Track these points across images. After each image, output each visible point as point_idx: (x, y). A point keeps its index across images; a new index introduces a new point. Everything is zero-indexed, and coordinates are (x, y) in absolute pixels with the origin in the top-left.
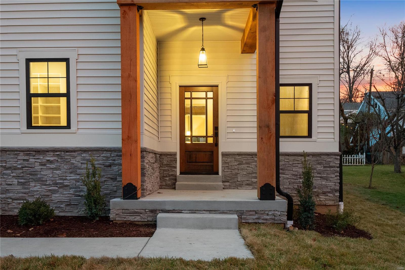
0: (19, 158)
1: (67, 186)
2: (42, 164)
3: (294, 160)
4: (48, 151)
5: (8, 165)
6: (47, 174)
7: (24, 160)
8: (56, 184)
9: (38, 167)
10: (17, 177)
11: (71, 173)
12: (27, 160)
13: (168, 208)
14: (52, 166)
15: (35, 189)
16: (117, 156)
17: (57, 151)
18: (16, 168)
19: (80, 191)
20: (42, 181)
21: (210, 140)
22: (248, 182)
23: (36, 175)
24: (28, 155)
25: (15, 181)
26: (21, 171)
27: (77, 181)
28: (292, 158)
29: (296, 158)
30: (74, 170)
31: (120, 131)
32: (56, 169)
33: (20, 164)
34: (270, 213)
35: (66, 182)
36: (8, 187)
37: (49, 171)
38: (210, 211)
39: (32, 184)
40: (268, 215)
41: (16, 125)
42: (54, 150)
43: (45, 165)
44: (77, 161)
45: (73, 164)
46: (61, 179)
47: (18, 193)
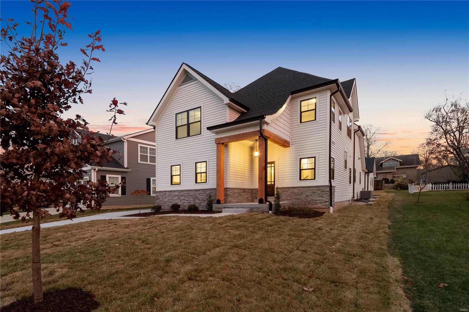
0: (193, 192)
4: (200, 190)
8: (202, 200)
9: (198, 195)
10: (192, 198)
12: (195, 193)
13: (229, 207)
14: (202, 194)
18: (192, 196)
20: (199, 199)
21: (273, 183)
23: (197, 197)
24: (195, 191)
25: (192, 200)
31: (216, 183)
33: (193, 194)
36: (190, 201)
37: (201, 196)
38: (242, 208)
39: (196, 200)
40: (261, 209)
41: (193, 183)
42: (202, 190)
43: (200, 194)
45: (207, 193)
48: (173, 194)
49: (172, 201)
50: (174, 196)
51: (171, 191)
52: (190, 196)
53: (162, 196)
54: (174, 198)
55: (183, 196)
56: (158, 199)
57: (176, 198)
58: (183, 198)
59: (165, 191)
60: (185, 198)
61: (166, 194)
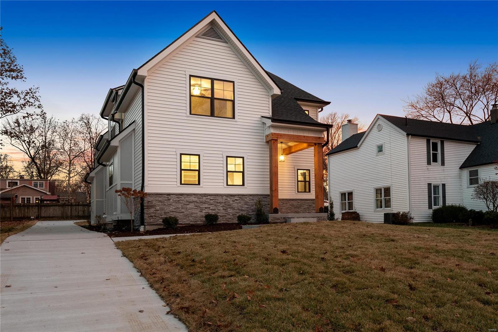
0: (223, 198)
1: (243, 210)
2: (233, 201)
3: (304, 202)
4: (236, 195)
5: (219, 201)
6: (235, 205)
7: (225, 199)
8: (239, 209)
9: (231, 202)
10: (223, 206)
11: (245, 205)
12: (227, 199)
14: (237, 202)
15: (230, 211)
16: (263, 197)
17: (239, 195)
18: (222, 203)
19: (249, 212)
20: (233, 209)
22: (286, 212)
23: (231, 205)
24: (227, 197)
25: (222, 208)
26: (224, 204)
27: (247, 208)
28: (303, 201)
29: (305, 201)
30: (246, 203)
32: (240, 203)
33: (224, 201)
34: (323, 217)
35: (243, 209)
36: (219, 211)
37: (236, 204)
39: (229, 210)
40: (322, 218)
41: (222, 184)
42: (238, 195)
43: (234, 201)
44: (247, 199)
45: (246, 201)
46: (240, 207)
47: (224, 213)
48: (187, 199)
49: (183, 210)
50: (187, 203)
51: (182, 195)
52: (218, 203)
53: (160, 201)
54: (188, 206)
55: (205, 203)
56: (152, 206)
57: (192, 205)
58: (206, 206)
59: (169, 195)
60: (209, 206)
61: (169, 200)
